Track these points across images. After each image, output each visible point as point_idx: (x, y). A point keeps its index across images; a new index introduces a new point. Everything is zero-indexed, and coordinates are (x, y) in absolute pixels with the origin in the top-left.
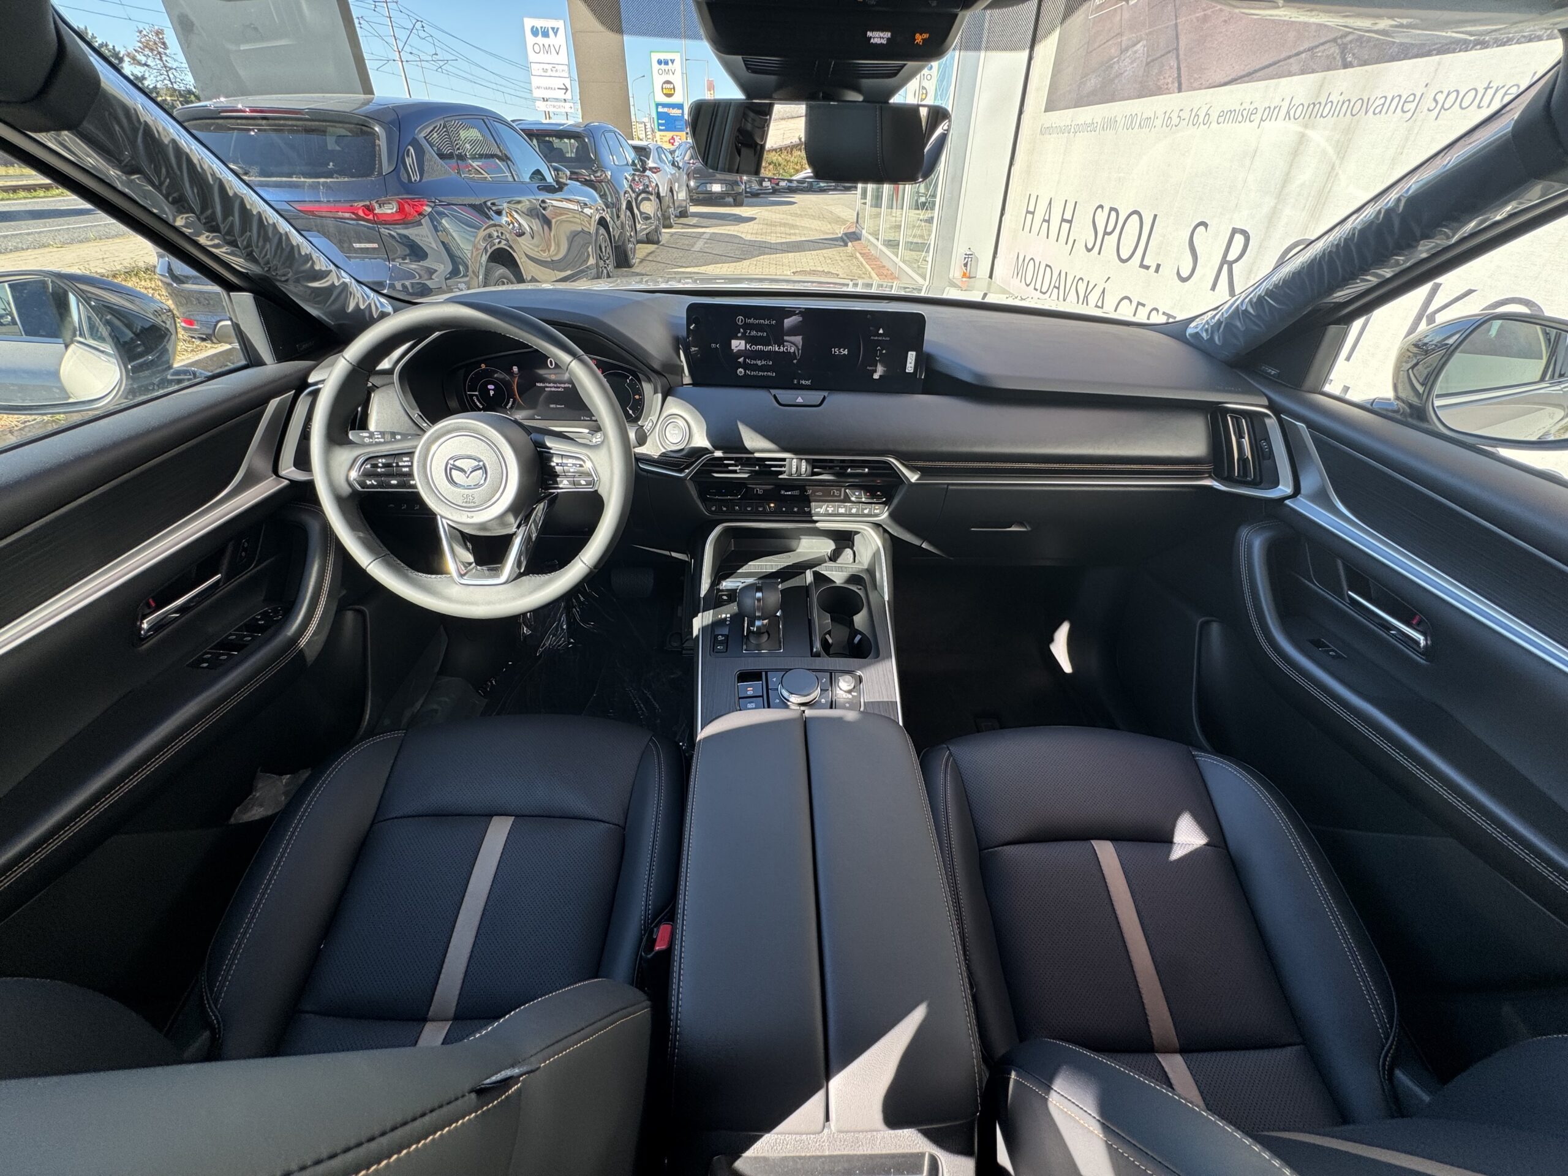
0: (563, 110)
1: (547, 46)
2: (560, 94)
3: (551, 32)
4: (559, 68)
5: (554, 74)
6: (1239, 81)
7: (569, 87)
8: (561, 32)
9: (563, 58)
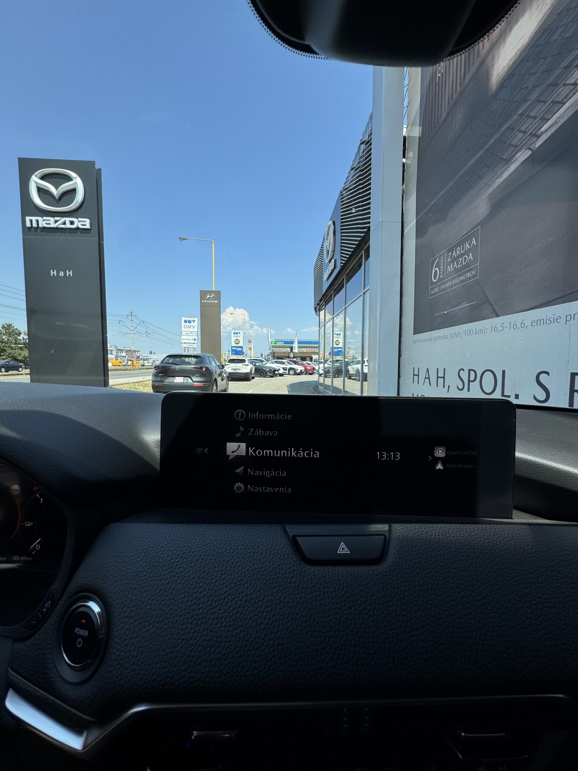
0: (193, 347)
1: (189, 326)
2: (193, 341)
3: (192, 322)
4: (194, 332)
5: (190, 335)
6: (539, 307)
7: (196, 339)
8: (196, 322)
9: (196, 329)
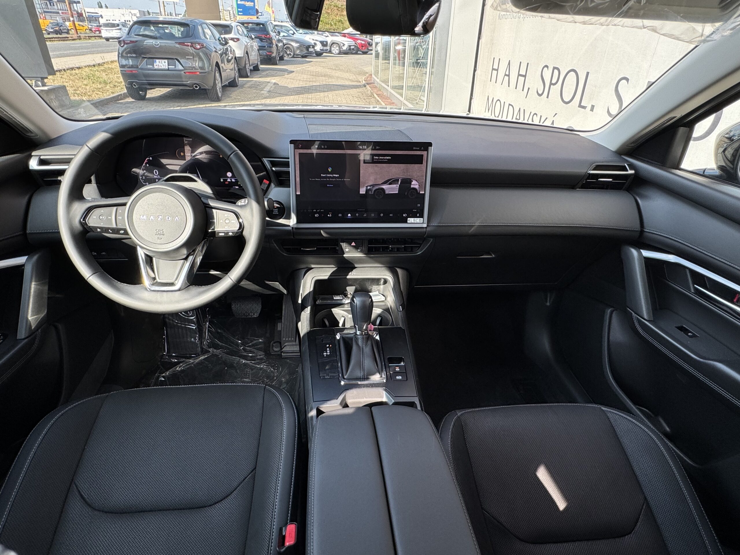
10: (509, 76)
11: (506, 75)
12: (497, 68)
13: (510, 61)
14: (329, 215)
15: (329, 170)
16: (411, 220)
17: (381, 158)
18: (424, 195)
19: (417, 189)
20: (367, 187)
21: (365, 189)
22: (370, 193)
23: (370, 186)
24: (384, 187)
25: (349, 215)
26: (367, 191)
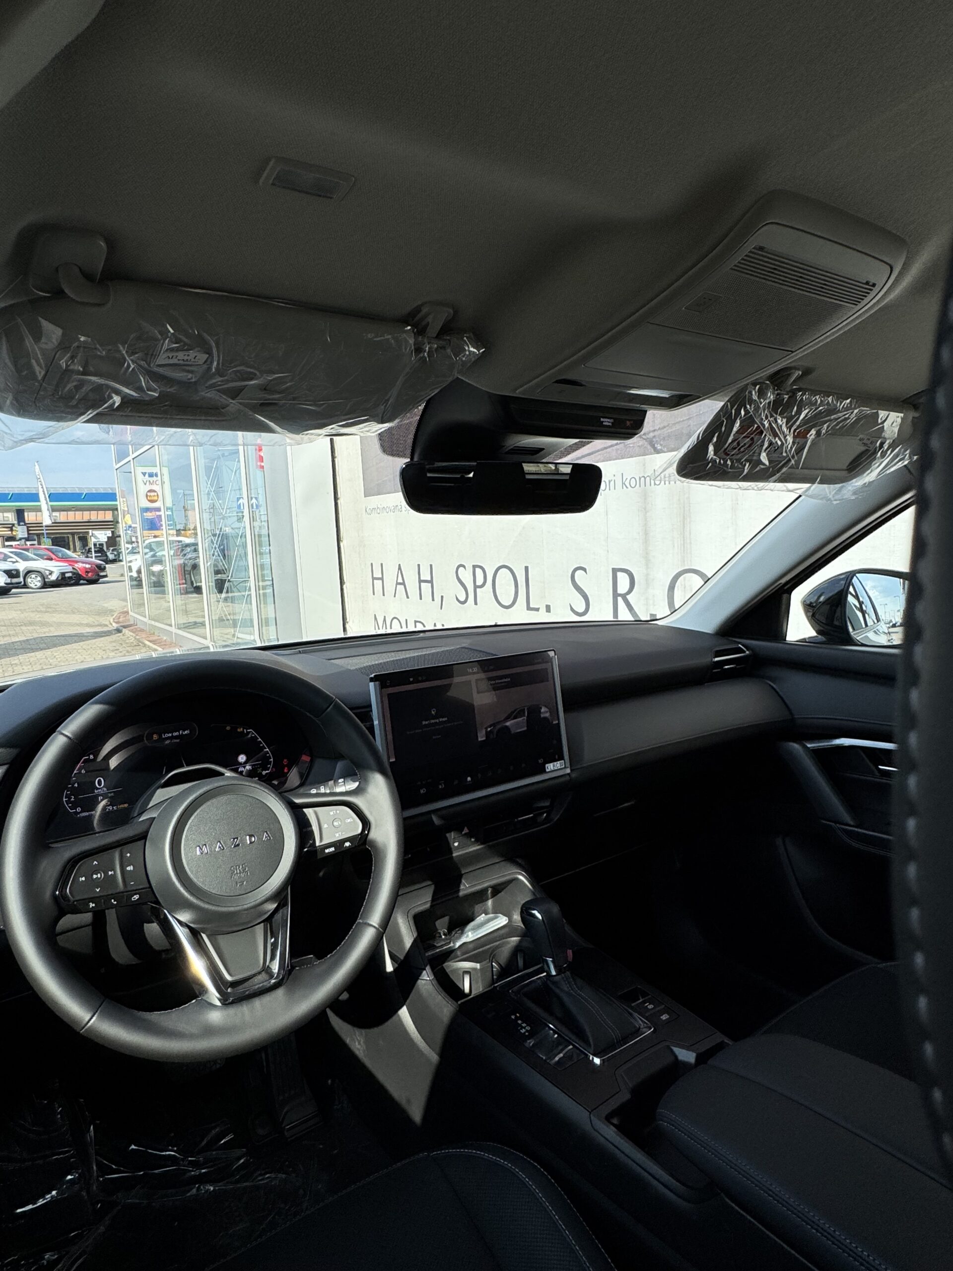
10: (403, 584)
11: (398, 584)
12: (380, 576)
13: (399, 565)
14: (440, 787)
15: (433, 712)
16: (550, 767)
17: (497, 681)
18: (559, 724)
19: (549, 718)
20: (486, 728)
21: (484, 732)
22: (491, 736)
23: (490, 726)
24: (508, 724)
25: (469, 779)
26: (488, 734)
